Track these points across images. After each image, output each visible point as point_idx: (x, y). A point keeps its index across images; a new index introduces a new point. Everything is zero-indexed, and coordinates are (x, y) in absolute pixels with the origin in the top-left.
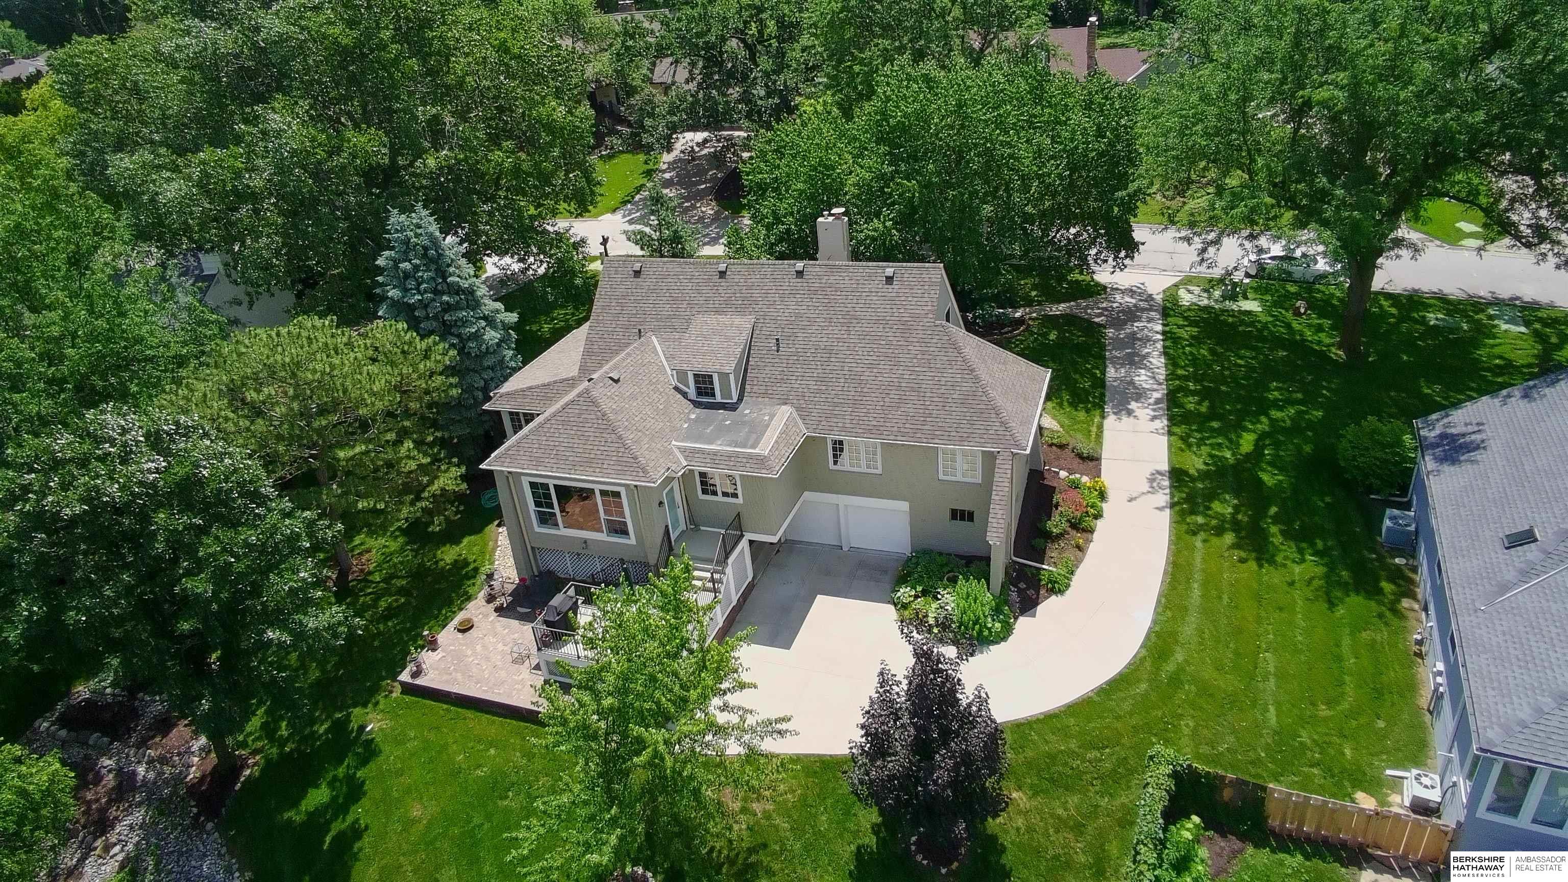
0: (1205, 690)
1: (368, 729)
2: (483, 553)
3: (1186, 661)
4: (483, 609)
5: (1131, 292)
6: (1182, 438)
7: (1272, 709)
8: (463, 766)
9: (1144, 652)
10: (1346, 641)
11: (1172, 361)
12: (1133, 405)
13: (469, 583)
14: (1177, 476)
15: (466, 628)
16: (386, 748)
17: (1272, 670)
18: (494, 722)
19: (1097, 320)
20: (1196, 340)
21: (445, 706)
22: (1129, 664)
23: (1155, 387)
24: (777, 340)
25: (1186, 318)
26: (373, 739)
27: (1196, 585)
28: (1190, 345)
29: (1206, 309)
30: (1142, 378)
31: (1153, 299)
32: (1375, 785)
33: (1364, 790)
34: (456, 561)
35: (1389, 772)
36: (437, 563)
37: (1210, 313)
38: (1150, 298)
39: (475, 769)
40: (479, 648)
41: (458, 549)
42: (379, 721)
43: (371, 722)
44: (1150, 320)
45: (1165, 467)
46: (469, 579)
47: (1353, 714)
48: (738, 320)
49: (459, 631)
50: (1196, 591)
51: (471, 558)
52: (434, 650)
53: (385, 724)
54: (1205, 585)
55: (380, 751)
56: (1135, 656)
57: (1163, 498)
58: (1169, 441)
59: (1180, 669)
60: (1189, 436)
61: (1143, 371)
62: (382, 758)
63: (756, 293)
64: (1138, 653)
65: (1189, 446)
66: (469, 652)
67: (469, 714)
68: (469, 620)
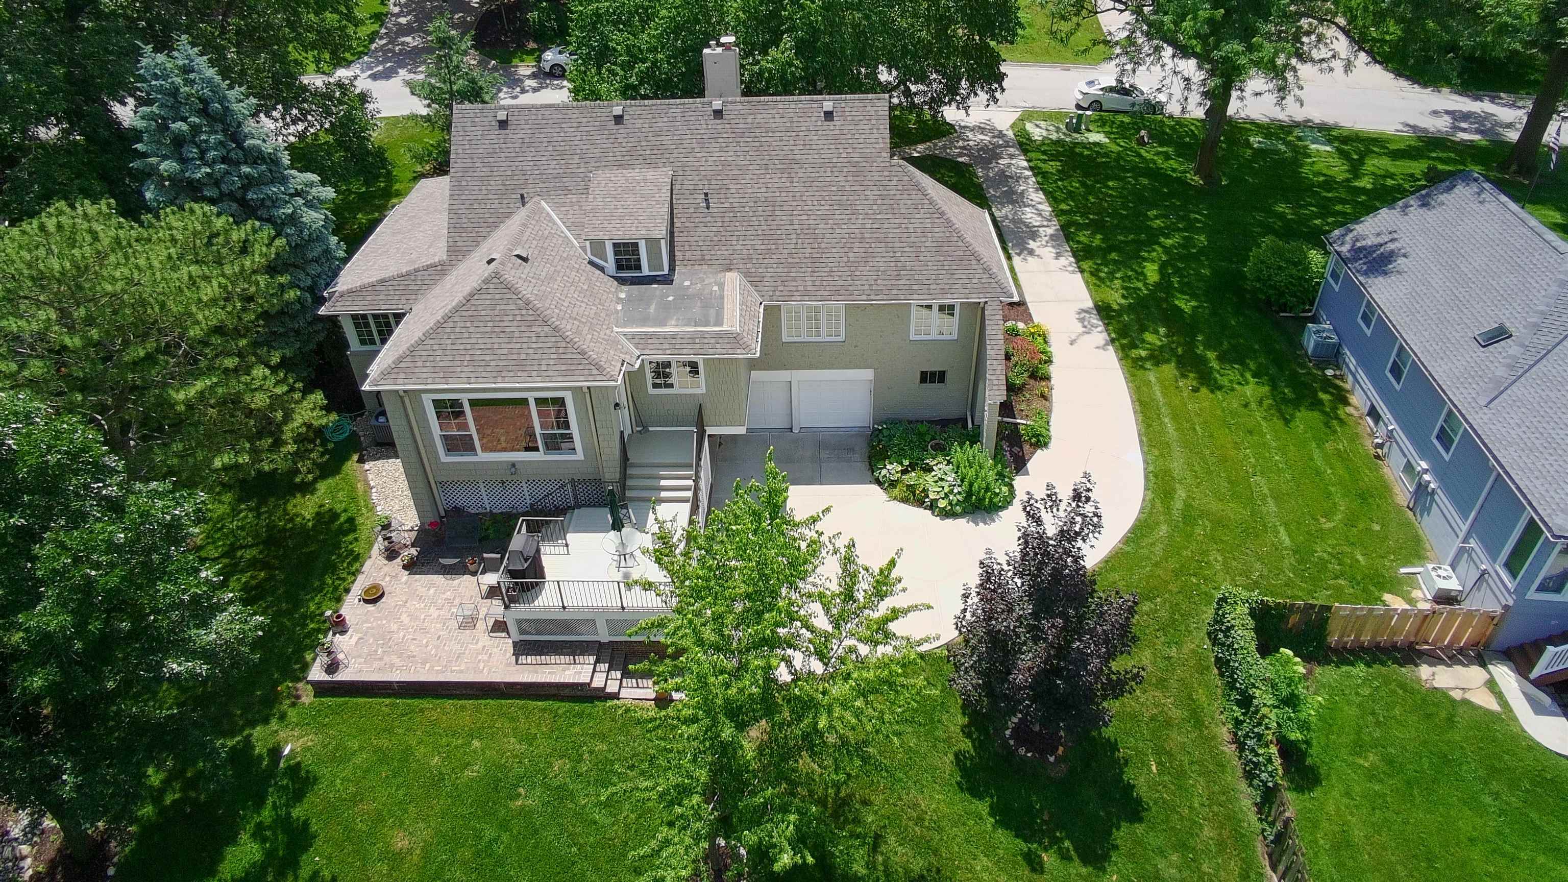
0: (1219, 523)
1: (286, 752)
2: (354, 499)
3: (1189, 496)
4: (386, 569)
5: (981, 129)
6: (1092, 274)
7: (1282, 529)
8: (444, 770)
9: (1150, 495)
10: (1317, 454)
11: (1050, 196)
12: (1032, 244)
13: (351, 537)
14: (1103, 311)
15: (374, 597)
16: (324, 771)
17: (1266, 491)
18: (463, 708)
19: (960, 160)
20: (1064, 174)
21: (387, 701)
22: (1142, 508)
23: (1045, 223)
24: (706, 194)
25: (1044, 153)
26: (299, 764)
27: (1167, 420)
28: (1061, 179)
29: (1058, 142)
30: (1029, 216)
31: (1004, 135)
32: (1397, 586)
33: (1390, 592)
34: (318, 514)
35: (1403, 570)
36: (291, 520)
37: (1063, 146)
38: (1001, 135)
39: (462, 772)
40: (405, 618)
41: (315, 498)
42: (299, 738)
43: (287, 743)
44: (1011, 157)
45: (1089, 304)
46: (346, 533)
47: (1350, 522)
48: (651, 174)
49: (367, 602)
50: (1170, 427)
51: (339, 507)
52: (343, 632)
53: (310, 740)
54: (1175, 417)
55: (316, 779)
56: (1144, 500)
57: (1099, 335)
58: (1083, 278)
59: (1188, 506)
60: (1098, 270)
61: (1027, 209)
62: (322, 786)
63: (667, 140)
64: (1145, 496)
65: (1101, 280)
66: (394, 627)
67: (425, 703)
68: (375, 587)
